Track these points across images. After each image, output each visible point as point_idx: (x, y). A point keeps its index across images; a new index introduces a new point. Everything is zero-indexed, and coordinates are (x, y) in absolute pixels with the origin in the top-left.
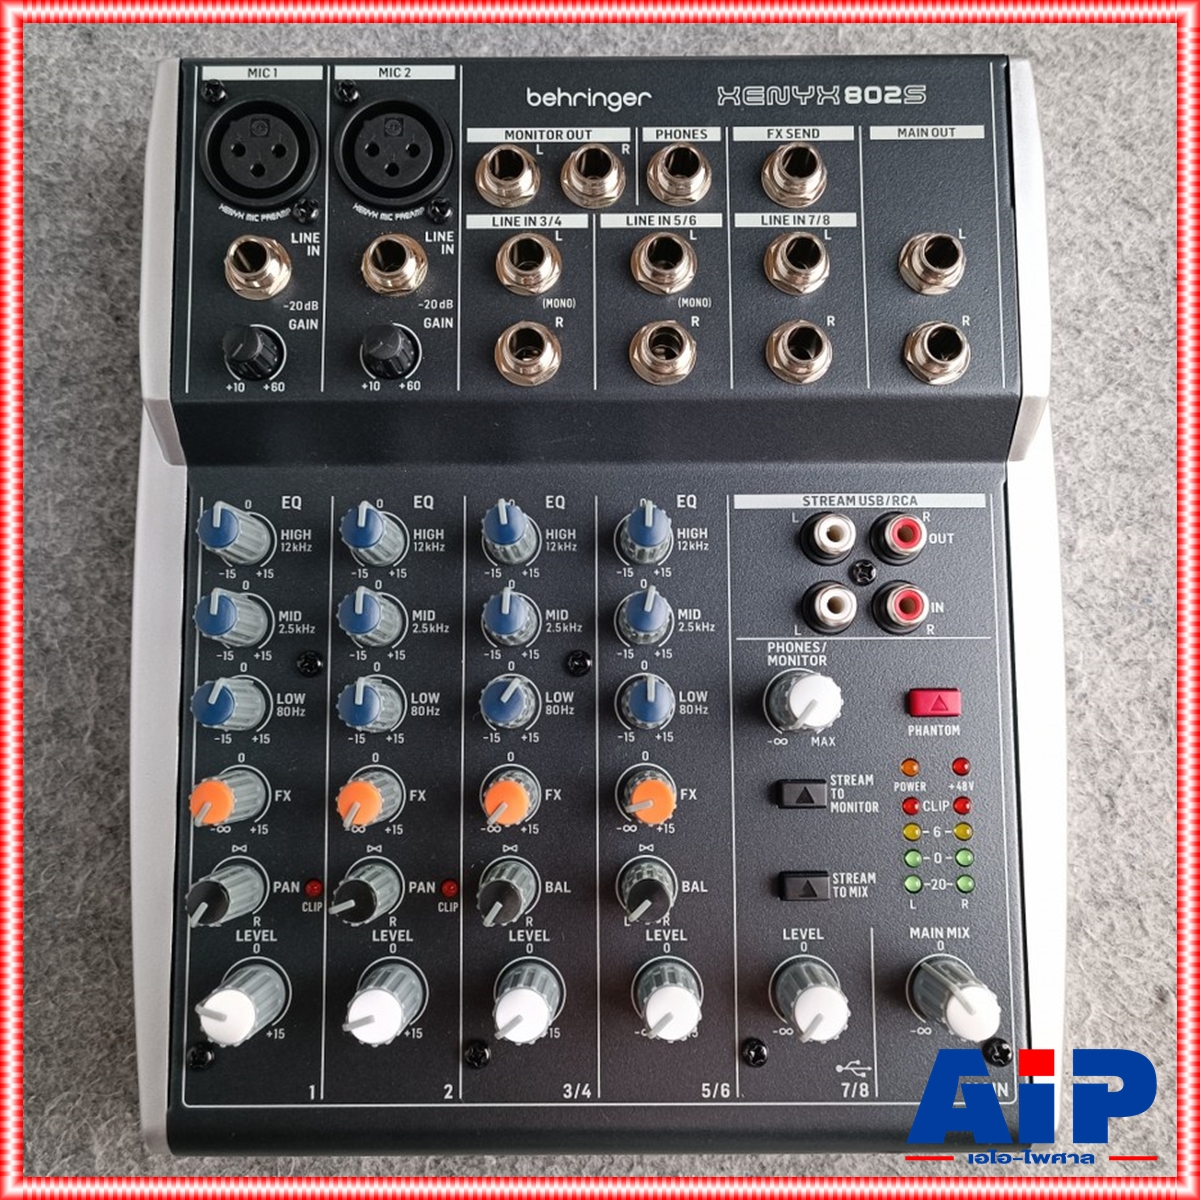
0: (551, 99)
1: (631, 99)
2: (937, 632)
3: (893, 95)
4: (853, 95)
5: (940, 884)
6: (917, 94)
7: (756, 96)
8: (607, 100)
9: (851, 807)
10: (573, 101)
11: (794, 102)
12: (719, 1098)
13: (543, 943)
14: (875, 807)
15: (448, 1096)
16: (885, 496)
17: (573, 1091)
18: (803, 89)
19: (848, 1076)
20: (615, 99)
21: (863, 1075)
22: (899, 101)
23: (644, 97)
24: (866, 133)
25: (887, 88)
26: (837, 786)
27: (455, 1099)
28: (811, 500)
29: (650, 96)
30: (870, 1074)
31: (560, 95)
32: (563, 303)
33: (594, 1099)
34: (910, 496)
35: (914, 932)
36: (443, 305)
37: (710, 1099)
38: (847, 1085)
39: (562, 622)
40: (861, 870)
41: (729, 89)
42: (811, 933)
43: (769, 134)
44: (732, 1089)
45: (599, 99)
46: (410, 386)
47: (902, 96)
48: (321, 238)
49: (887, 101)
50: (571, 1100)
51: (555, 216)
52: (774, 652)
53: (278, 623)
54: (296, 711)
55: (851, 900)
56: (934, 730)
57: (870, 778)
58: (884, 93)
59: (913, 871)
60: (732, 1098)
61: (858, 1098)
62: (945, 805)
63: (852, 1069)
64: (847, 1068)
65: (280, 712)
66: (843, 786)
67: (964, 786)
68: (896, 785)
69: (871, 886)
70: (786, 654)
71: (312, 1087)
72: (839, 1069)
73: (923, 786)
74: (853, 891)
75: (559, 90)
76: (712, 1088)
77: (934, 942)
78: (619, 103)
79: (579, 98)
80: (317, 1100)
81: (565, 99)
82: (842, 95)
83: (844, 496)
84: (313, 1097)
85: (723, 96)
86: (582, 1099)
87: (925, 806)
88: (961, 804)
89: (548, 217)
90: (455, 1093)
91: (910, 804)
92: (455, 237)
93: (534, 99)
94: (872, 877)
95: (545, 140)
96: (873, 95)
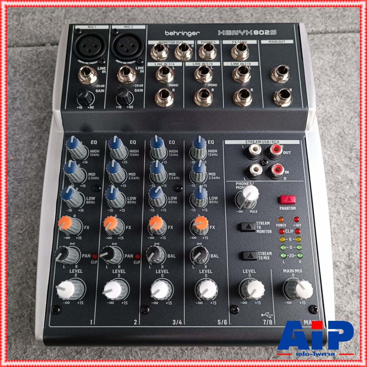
0: (172, 34)
1: (194, 33)
2: (287, 179)
3: (267, 32)
4: (256, 32)
5: (292, 255)
6: (274, 32)
7: (229, 33)
8: (187, 34)
9: (263, 231)
10: (178, 34)
11: (240, 34)
12: (224, 325)
13: (167, 274)
14: (270, 231)
15: (135, 324)
16: (270, 141)
17: (176, 322)
18: (242, 31)
19: (265, 318)
20: (190, 33)
21: (270, 317)
22: (269, 34)
23: (198, 33)
24: (260, 42)
25: (265, 31)
26: (259, 225)
27: (138, 325)
28: (248, 142)
29: (199, 33)
30: (272, 317)
31: (174, 32)
32: (175, 85)
33: (183, 325)
34: (277, 141)
35: (285, 271)
36: (140, 86)
37: (221, 325)
38: (265, 320)
39: (173, 176)
40: (267, 251)
41: (221, 31)
42: (252, 271)
43: (233, 42)
44: (228, 322)
45: (185, 34)
46: (130, 107)
47: (270, 33)
48: (106, 69)
49: (266, 34)
50: (175, 325)
51: (173, 63)
52: (238, 185)
53: (88, 176)
54: (92, 202)
55: (264, 260)
56: (288, 208)
57: (269, 223)
58: (265, 32)
59: (283, 251)
60: (228, 325)
61: (269, 325)
62: (292, 231)
63: (267, 315)
64: (265, 315)
65: (87, 202)
66: (260, 225)
67: (298, 225)
68: (277, 225)
69: (270, 256)
70: (242, 186)
71: (91, 320)
72: (262, 315)
73: (285, 225)
74: (265, 258)
75: (174, 31)
76: (221, 321)
77: (291, 274)
78: (191, 35)
79: (180, 34)
80: (93, 325)
81: (176, 34)
82: (253, 32)
83: (258, 141)
84: (91, 324)
85: (220, 33)
86: (179, 325)
87: (286, 231)
88: (297, 231)
89: (171, 63)
90: (138, 323)
91: (281, 231)
92: (144, 68)
93: (167, 34)
94: (271, 253)
95: (170, 44)
96: (262, 32)
